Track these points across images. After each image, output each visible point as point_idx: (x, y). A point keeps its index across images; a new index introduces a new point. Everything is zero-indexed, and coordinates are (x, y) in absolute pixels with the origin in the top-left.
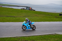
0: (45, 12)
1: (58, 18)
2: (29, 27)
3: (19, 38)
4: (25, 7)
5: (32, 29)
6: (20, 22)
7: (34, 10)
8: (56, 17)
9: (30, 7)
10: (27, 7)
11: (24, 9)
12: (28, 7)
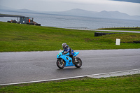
0: (63, 30)
1: (91, 41)
2: (70, 61)
3: (3, 88)
4: (17, 16)
5: (76, 66)
6: (5, 51)
7: (37, 25)
8: (87, 40)
9: (28, 18)
10: (21, 17)
11: (15, 22)
12: (24, 17)
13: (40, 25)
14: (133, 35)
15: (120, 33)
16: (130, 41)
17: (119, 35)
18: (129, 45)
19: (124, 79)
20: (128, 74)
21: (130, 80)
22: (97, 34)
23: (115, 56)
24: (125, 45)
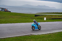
1: (33, 19)
2: (37, 27)
9: (5, 9)
13: (10, 12)
14: (52, 16)
15: (46, 15)
16: (50, 18)
17: (45, 16)
18: (50, 20)
19: (48, 35)
20: (50, 33)
21: (51, 36)
22: (36, 16)
23: (44, 25)
24: (48, 20)
